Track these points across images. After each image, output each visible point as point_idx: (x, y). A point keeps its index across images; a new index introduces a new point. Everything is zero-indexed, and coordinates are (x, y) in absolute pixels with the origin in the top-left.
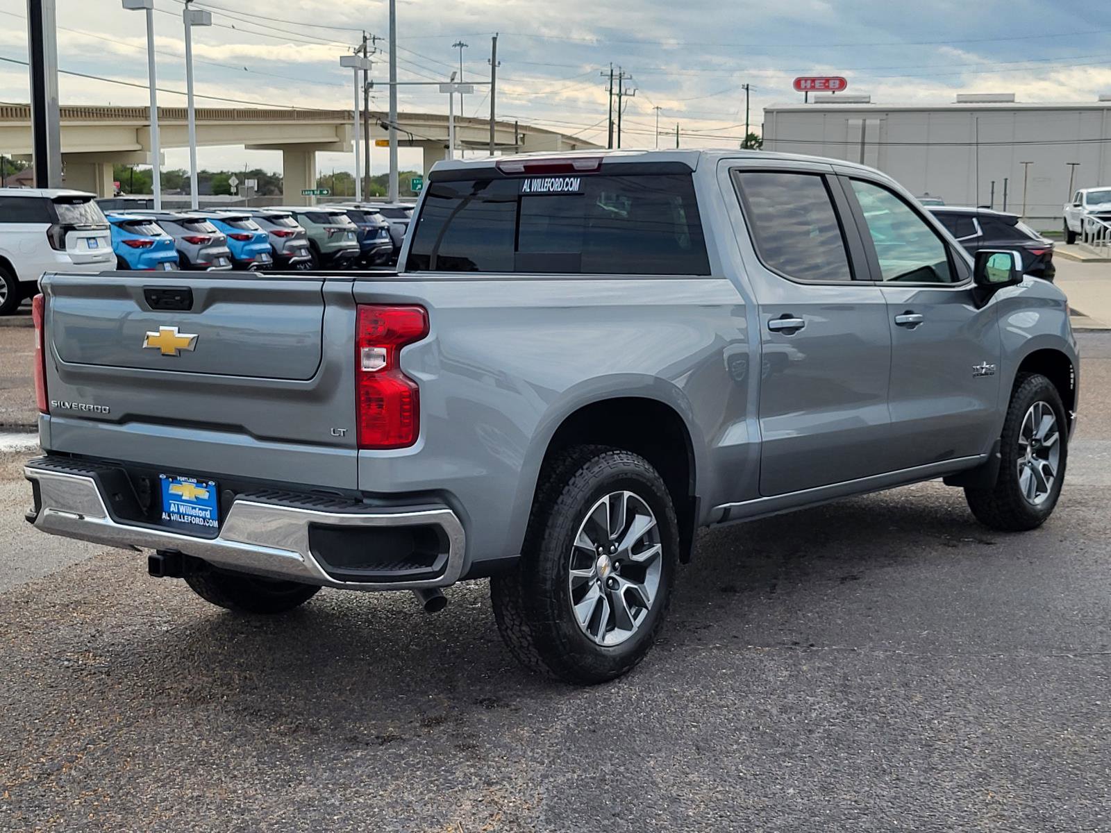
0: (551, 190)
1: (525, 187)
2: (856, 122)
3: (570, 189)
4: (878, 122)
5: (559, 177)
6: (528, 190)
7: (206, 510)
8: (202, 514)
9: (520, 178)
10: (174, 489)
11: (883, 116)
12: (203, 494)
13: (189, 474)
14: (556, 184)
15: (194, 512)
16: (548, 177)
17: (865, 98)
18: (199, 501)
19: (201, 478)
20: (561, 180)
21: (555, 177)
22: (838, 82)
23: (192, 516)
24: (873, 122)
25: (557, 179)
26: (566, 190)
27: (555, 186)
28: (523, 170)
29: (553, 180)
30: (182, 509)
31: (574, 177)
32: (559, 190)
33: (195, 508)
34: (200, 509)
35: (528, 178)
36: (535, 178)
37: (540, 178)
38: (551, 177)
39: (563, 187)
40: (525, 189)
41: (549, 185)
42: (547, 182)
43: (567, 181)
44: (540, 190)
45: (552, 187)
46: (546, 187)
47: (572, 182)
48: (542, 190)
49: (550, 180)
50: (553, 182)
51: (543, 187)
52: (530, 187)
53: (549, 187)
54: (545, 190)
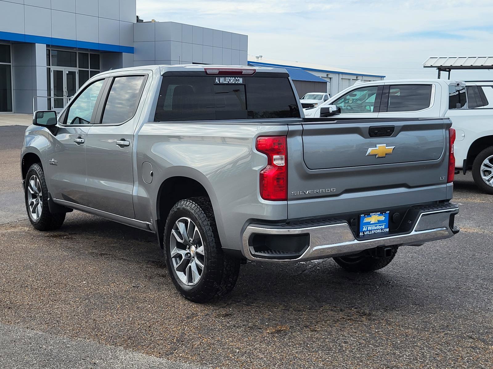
0: (230, 82)
1: (216, 81)
3: (239, 82)
5: (233, 77)
6: (219, 82)
7: (383, 225)
8: (381, 227)
9: (213, 77)
10: (367, 220)
12: (382, 218)
13: (375, 211)
14: (232, 80)
15: (376, 228)
16: (227, 77)
18: (379, 222)
19: (382, 211)
21: (231, 77)
23: (375, 230)
26: (237, 82)
27: (232, 81)
29: (230, 78)
30: (369, 228)
31: (240, 77)
32: (234, 82)
33: (377, 226)
34: (379, 225)
35: (217, 77)
36: (221, 77)
37: (223, 77)
38: (229, 77)
39: (235, 81)
40: (217, 82)
41: (228, 80)
42: (227, 79)
43: (236, 79)
44: (224, 82)
45: (230, 81)
46: (227, 81)
47: (239, 79)
48: (225, 82)
49: (228, 78)
50: (230, 79)
51: (226, 81)
52: (219, 81)
53: (228, 81)
54: (227, 82)
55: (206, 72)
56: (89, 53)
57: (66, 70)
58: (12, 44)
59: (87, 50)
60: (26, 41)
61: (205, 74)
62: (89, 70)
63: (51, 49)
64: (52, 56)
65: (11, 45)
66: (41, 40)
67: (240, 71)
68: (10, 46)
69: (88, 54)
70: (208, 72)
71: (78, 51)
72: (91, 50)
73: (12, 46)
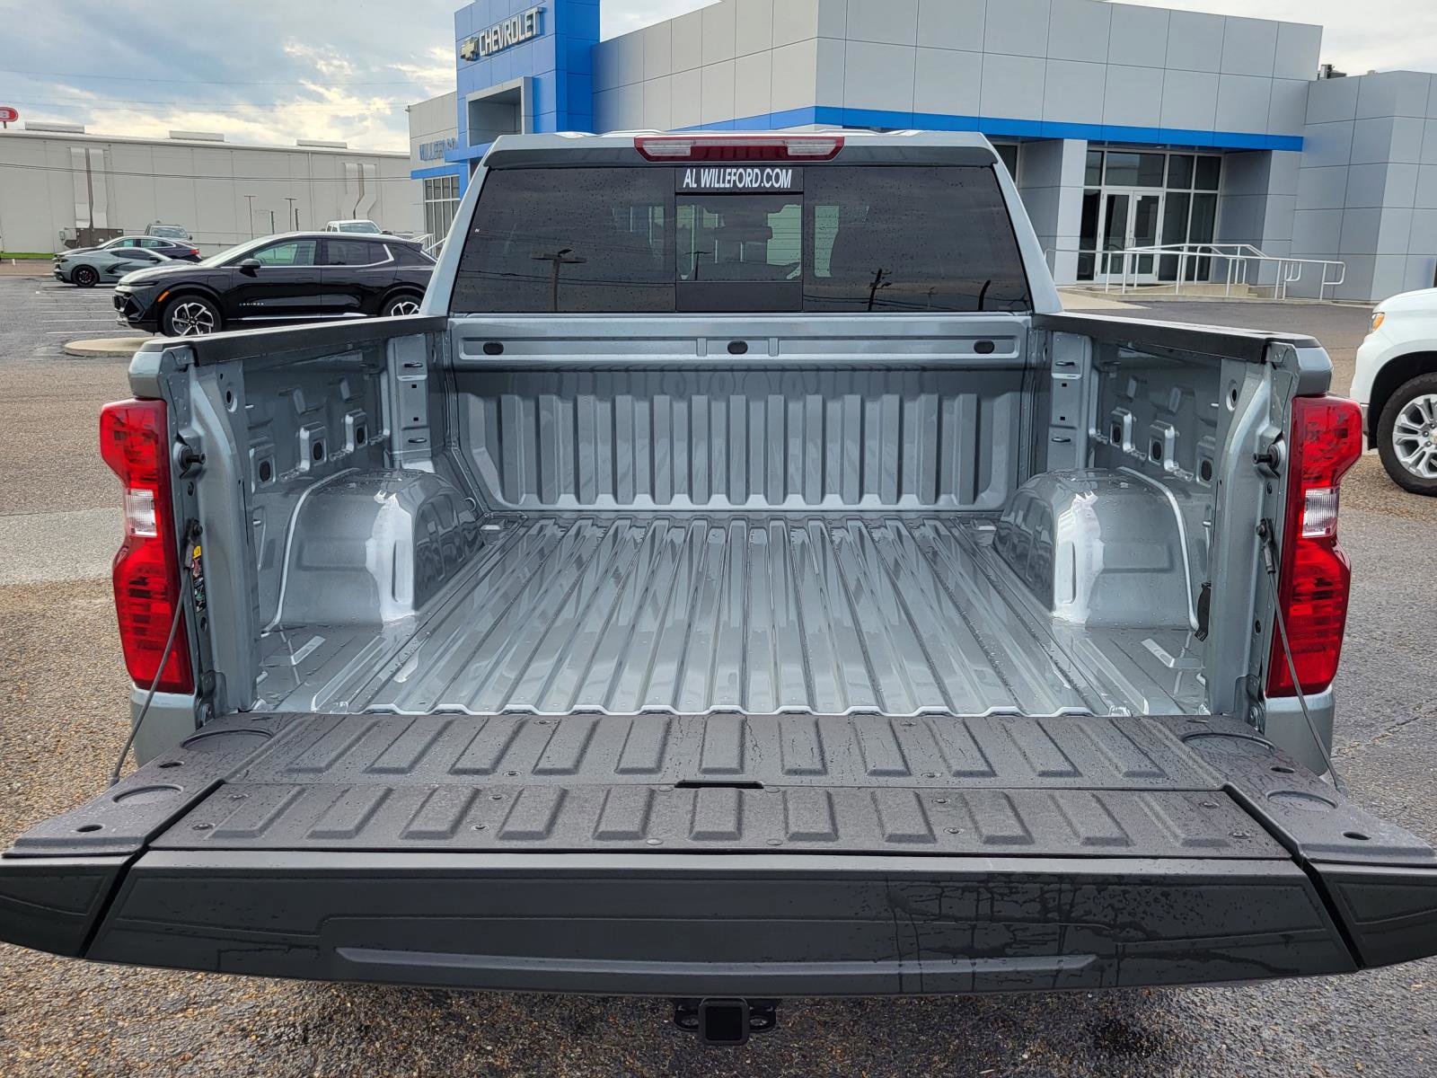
0: (740, 186)
1: (686, 180)
2: (78, 150)
3: (777, 186)
4: (101, 152)
5: (752, 167)
6: (695, 186)
11: (106, 147)
16: (731, 166)
17: (78, 128)
20: (756, 170)
21: (745, 167)
22: (8, 113)
24: (96, 152)
25: (749, 170)
28: (688, 153)
29: (741, 170)
31: (781, 167)
32: (755, 185)
35: (691, 167)
36: (705, 167)
37: (716, 166)
38: (737, 167)
39: (762, 181)
40: (688, 183)
41: (733, 178)
42: (730, 174)
43: (768, 173)
44: (717, 186)
45: (740, 182)
46: (729, 181)
47: (777, 174)
48: (722, 186)
49: (734, 170)
50: (741, 174)
51: (724, 182)
52: (698, 181)
53: (735, 181)
54: (727, 186)
55: (641, 150)
56: (1196, 155)
57: (1135, 194)
58: (1023, 142)
59: (1192, 148)
60: (1044, 136)
61: (640, 159)
62: (1192, 191)
63: (1106, 150)
64: (1107, 169)
65: (1019, 145)
66: (1076, 131)
67: (779, 143)
68: (1016, 147)
69: (1193, 157)
70: (648, 148)
71: (1171, 150)
72: (1201, 148)
73: (1021, 147)
